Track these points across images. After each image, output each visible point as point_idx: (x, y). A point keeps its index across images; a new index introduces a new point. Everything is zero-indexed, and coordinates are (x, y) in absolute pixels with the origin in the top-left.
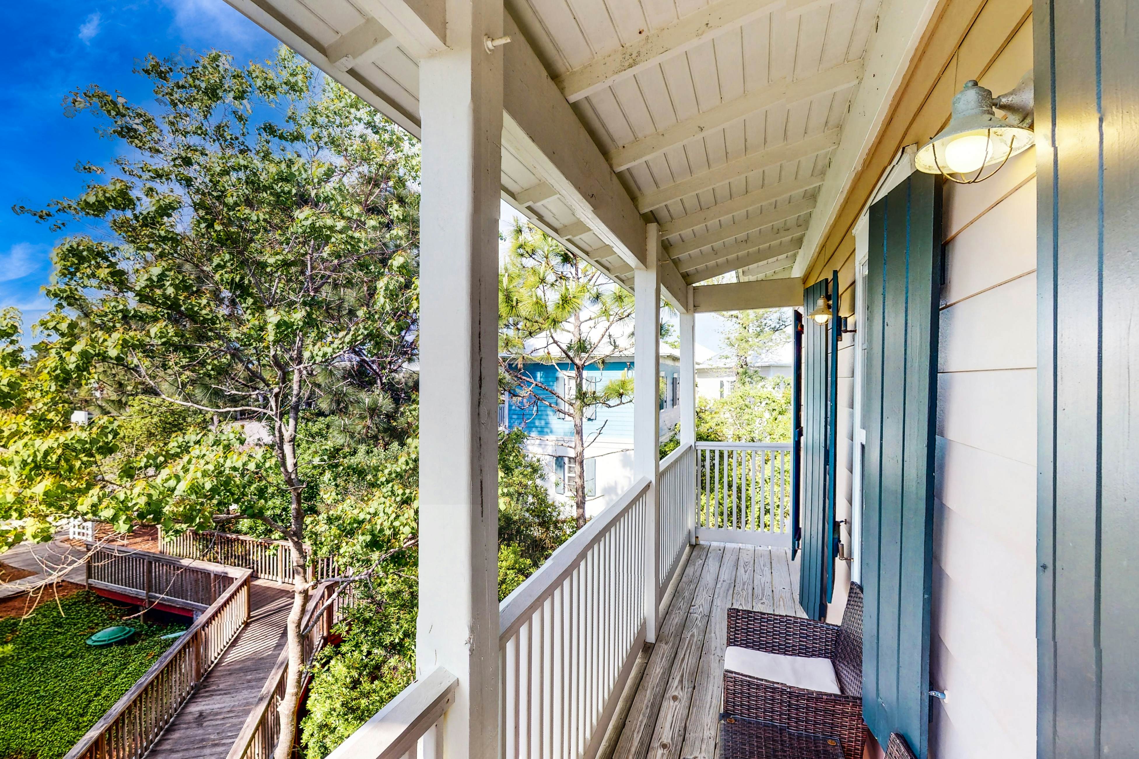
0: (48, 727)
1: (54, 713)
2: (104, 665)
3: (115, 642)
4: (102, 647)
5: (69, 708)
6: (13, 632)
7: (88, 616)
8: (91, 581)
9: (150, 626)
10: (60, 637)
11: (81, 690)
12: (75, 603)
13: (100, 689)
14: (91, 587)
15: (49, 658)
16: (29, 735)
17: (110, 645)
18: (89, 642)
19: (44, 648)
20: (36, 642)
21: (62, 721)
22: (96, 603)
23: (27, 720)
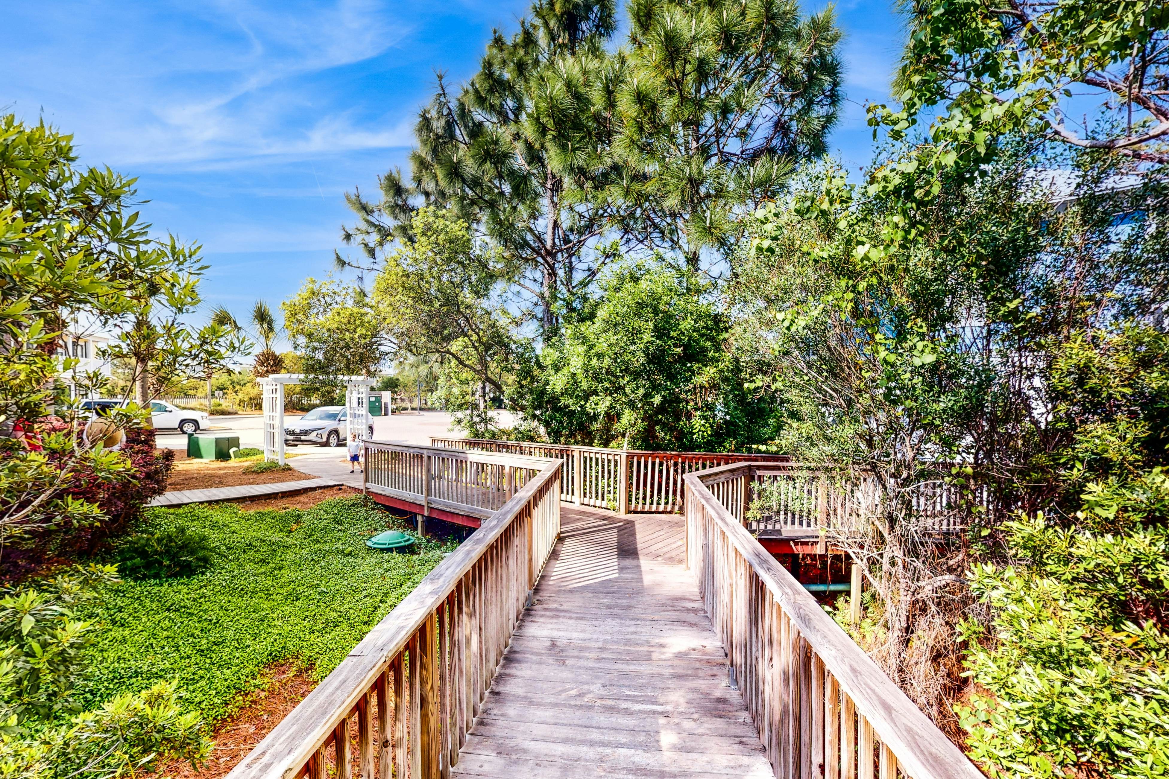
0: (328, 630)
1: (335, 614)
2: (387, 571)
3: (396, 548)
4: (382, 550)
5: (351, 611)
6: (298, 522)
7: (366, 519)
8: (368, 485)
9: (428, 541)
10: (340, 534)
11: (364, 593)
12: (353, 505)
13: (386, 594)
14: (368, 492)
15: (330, 552)
16: (308, 636)
17: (390, 550)
18: (369, 543)
19: (325, 542)
20: (317, 535)
21: (344, 626)
22: (373, 509)
23: (307, 617)
